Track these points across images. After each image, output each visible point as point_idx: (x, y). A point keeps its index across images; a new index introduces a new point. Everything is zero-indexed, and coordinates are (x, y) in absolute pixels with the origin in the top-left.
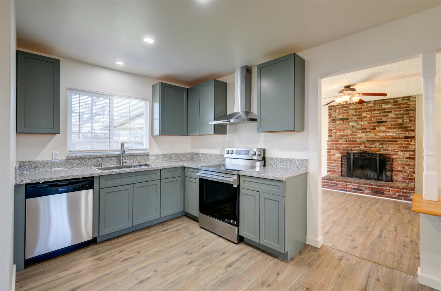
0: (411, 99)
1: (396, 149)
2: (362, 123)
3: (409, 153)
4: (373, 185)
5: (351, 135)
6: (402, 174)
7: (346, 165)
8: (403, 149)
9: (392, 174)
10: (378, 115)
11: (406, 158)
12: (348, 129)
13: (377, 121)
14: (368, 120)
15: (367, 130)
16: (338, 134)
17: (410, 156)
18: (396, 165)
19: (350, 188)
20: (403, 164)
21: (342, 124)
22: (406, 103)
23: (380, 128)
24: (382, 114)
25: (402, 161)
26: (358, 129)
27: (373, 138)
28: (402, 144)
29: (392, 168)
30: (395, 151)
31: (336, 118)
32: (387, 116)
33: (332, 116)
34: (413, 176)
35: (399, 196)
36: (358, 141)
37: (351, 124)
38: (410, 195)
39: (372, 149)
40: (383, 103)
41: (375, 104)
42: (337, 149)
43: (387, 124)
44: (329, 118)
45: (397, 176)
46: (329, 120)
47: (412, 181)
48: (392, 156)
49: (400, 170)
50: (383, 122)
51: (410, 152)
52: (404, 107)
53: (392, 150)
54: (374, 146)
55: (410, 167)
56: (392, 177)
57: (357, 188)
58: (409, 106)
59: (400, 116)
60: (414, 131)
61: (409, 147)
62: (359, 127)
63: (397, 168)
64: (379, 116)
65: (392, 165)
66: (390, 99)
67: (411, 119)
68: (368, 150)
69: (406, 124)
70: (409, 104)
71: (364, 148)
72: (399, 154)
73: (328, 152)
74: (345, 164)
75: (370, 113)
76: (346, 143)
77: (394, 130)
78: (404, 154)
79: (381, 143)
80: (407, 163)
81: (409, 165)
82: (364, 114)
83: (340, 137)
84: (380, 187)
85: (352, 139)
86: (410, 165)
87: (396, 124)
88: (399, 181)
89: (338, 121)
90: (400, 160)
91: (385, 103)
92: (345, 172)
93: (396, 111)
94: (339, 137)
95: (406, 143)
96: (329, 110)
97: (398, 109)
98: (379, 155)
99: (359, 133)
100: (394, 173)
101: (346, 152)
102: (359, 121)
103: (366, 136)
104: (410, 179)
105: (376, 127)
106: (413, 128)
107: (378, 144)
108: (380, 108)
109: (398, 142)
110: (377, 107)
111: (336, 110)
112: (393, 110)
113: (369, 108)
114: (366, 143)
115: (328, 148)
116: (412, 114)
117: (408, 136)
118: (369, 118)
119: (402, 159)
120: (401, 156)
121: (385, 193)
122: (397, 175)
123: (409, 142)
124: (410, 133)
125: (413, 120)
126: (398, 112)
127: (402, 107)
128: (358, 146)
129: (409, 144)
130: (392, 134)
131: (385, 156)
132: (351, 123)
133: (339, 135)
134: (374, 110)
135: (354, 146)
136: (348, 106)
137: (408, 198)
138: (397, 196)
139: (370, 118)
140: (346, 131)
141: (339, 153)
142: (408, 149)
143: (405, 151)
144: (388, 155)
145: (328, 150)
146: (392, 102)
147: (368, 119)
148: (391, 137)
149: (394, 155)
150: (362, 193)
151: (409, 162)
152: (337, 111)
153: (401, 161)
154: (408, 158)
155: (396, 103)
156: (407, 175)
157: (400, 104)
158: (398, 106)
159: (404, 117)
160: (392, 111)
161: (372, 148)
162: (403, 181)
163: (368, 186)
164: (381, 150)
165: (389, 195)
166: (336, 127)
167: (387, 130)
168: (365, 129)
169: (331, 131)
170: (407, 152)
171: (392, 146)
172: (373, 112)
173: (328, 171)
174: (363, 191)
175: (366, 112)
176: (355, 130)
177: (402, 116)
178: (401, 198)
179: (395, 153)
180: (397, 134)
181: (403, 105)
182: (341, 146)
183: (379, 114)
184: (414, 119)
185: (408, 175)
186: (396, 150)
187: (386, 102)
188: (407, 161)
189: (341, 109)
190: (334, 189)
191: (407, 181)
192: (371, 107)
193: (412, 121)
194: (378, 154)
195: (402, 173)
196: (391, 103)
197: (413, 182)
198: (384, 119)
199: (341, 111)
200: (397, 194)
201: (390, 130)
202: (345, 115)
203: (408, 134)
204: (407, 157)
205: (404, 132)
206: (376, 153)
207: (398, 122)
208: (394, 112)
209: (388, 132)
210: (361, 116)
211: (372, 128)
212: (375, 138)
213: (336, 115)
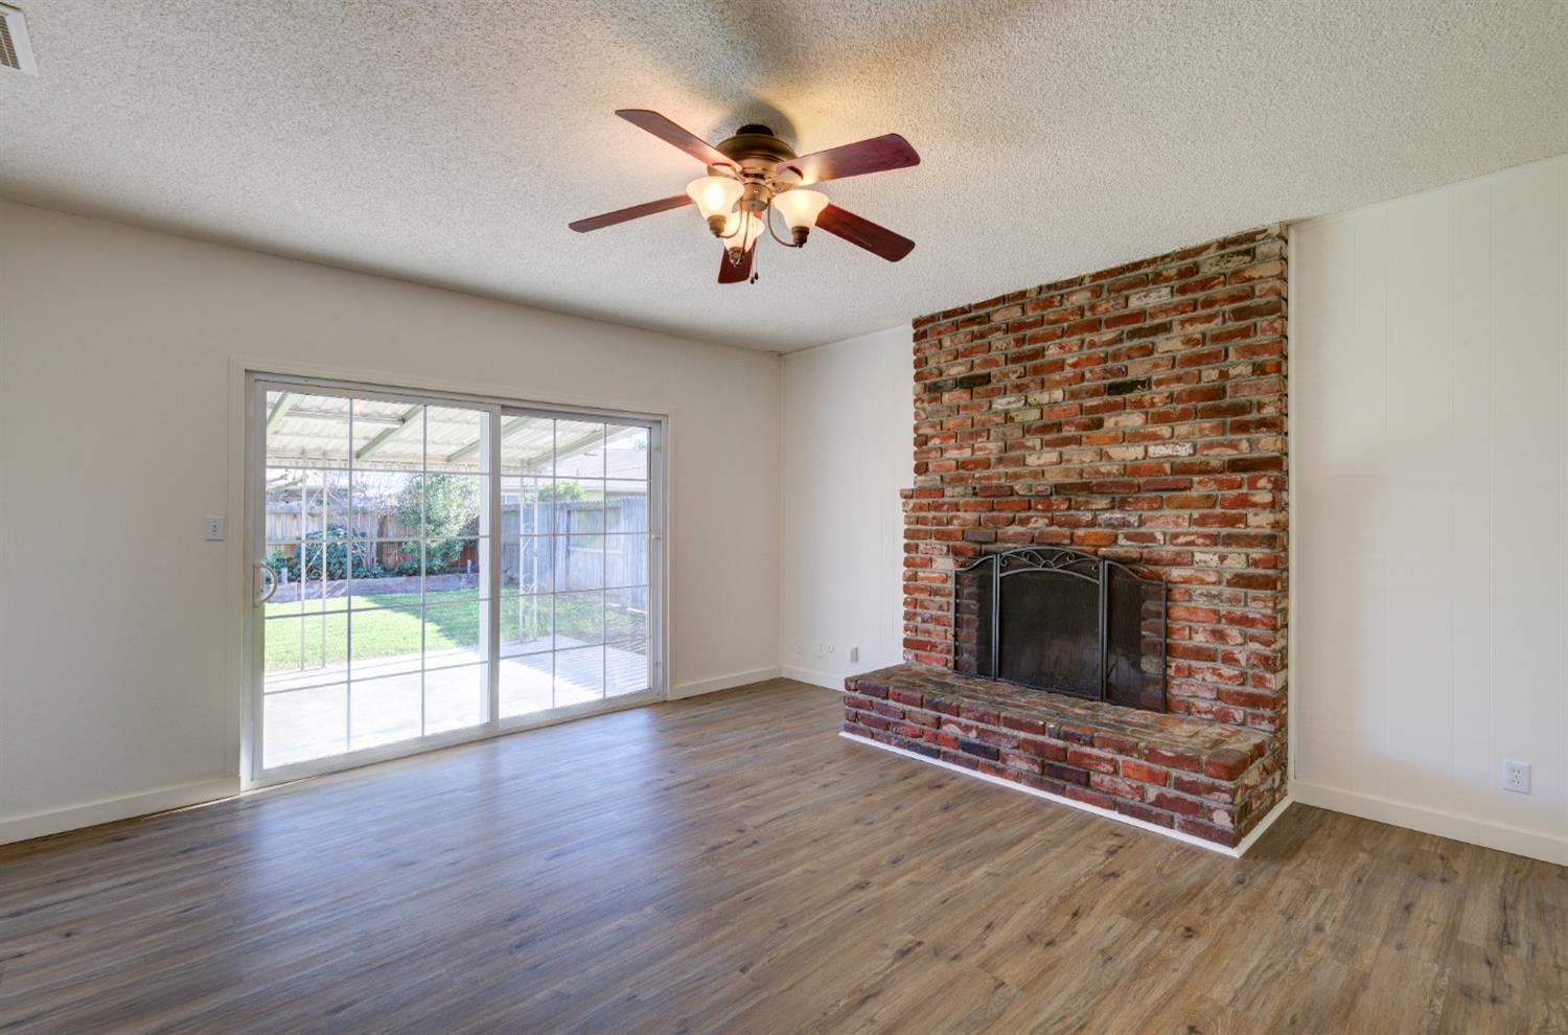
0: (1262, 249)
1: (1185, 530)
2: (1044, 398)
3: (1247, 555)
4: (1042, 730)
5: (1000, 461)
6: (1214, 671)
7: (973, 617)
8: (1213, 530)
9: (1165, 669)
10: (1110, 349)
11: (1230, 584)
12: (989, 430)
13: (1106, 382)
14: (1069, 381)
15: (1069, 431)
16: (950, 459)
17: (1252, 571)
18: (1184, 619)
19: (948, 740)
20: (1216, 612)
21: (966, 407)
22: (1236, 274)
23: (1118, 419)
24: (1127, 344)
25: (1214, 596)
26: (1027, 430)
27: (1089, 473)
28: (1210, 501)
29: (1167, 636)
30: (1182, 540)
31: (944, 377)
32: (1148, 351)
33: (925, 369)
34: (1264, 686)
35: (1160, 801)
36: (1021, 493)
37: (1000, 403)
38: (1213, 805)
39: (1081, 532)
40: (1132, 285)
41: (1096, 292)
42: (942, 536)
43: (1148, 397)
44: (918, 377)
45: (1192, 680)
46: (914, 388)
47: (1261, 711)
48: (1166, 569)
49: (1207, 649)
50: (1130, 386)
51: (1251, 545)
52: (1225, 296)
53: (1165, 534)
54: (1088, 516)
55: (1251, 631)
56: (1165, 683)
57: (977, 742)
58: (1253, 291)
59: (1209, 348)
60: (1276, 425)
61: (1242, 519)
62: (1033, 415)
63: (1190, 638)
64: (1116, 356)
65: (1167, 616)
66: (1163, 258)
67: (1258, 359)
68: (1063, 536)
69: (1236, 388)
70: (1250, 279)
71: (1047, 525)
72: (1198, 557)
73: (907, 548)
74: (972, 612)
75: (1075, 339)
76: (972, 500)
77: (1182, 428)
78: (1223, 558)
79: (1118, 497)
80: (1238, 611)
81: (1244, 621)
82: (1053, 352)
83: (960, 471)
84: (1075, 747)
85: (1003, 480)
86: (1252, 622)
87: (1192, 395)
88: (1199, 712)
89: (951, 390)
90: (1202, 594)
91: (1142, 282)
92: (970, 652)
93: (1192, 321)
94: (953, 473)
95: (1233, 493)
96: (915, 340)
97: (1201, 312)
98: (1109, 565)
99: (1033, 448)
100: (1174, 665)
101: (974, 549)
102: (1032, 384)
103: (1063, 465)
104: (1253, 701)
105: (1105, 416)
106: (1269, 412)
107: (1103, 502)
108: (1117, 313)
109: (1193, 493)
110: (1107, 307)
111: (941, 336)
112: (1176, 318)
113: (1072, 313)
114: (1054, 498)
115: (906, 527)
116: (1264, 331)
117: (1250, 456)
118: (1072, 370)
119: (1214, 583)
120: (1206, 568)
121: (1095, 778)
122: (1189, 676)
123: (1244, 490)
124: (1259, 441)
125: (1273, 365)
126: (1195, 330)
127: (1219, 296)
128: (1023, 515)
129: (1243, 502)
130: (1173, 448)
131: (1135, 567)
132: (999, 401)
133: (954, 464)
134: (1094, 326)
135: (1008, 518)
136: (988, 315)
137: (1204, 821)
138: (1150, 804)
139: (1078, 370)
140: (980, 442)
141: (948, 551)
142: (1240, 529)
143: (1229, 540)
144: (1149, 561)
145: (905, 537)
146: (1173, 272)
147: (1069, 372)
148: (1167, 467)
149: (1174, 563)
150: (1000, 772)
151: (1246, 605)
152: (947, 343)
153: (1209, 596)
154: (1239, 581)
155: (1191, 280)
156: (1236, 677)
157: (1206, 284)
158: (1200, 295)
159: (1226, 350)
160: (1171, 322)
161: (1077, 524)
162: (1220, 711)
163: (1023, 735)
164: (1116, 537)
165: (1116, 792)
166: (941, 423)
167: (1151, 429)
168: (1058, 427)
169: (926, 444)
170: (1238, 545)
171: (1166, 512)
172: (1088, 337)
173: (908, 643)
174: (1004, 761)
175: (1062, 336)
176: (1018, 433)
177: (1220, 346)
178: (1172, 818)
179: (1178, 554)
180: (1195, 447)
181: (1224, 283)
182: (957, 517)
183: (1116, 347)
184: (1276, 357)
185: (1243, 678)
186: (1185, 534)
187: (1147, 275)
188: (1234, 600)
189: (962, 330)
190: (889, 743)
191: (1239, 713)
192: (1081, 310)
193: (1264, 373)
194: (1104, 558)
195: (1211, 664)
196: (1168, 279)
197: (1263, 718)
198: (1137, 369)
199: (961, 339)
200: (1152, 792)
201: (1165, 430)
202: (977, 359)
203: (1245, 445)
204: (1237, 575)
205: (1230, 437)
206: (1096, 553)
207: (1202, 384)
208: (1183, 327)
209: (1155, 438)
210: (1038, 362)
211: (1085, 419)
212: (1098, 472)
213: (943, 366)
